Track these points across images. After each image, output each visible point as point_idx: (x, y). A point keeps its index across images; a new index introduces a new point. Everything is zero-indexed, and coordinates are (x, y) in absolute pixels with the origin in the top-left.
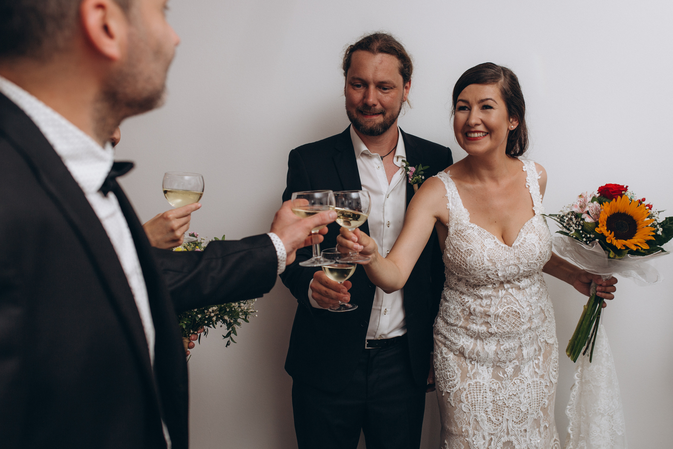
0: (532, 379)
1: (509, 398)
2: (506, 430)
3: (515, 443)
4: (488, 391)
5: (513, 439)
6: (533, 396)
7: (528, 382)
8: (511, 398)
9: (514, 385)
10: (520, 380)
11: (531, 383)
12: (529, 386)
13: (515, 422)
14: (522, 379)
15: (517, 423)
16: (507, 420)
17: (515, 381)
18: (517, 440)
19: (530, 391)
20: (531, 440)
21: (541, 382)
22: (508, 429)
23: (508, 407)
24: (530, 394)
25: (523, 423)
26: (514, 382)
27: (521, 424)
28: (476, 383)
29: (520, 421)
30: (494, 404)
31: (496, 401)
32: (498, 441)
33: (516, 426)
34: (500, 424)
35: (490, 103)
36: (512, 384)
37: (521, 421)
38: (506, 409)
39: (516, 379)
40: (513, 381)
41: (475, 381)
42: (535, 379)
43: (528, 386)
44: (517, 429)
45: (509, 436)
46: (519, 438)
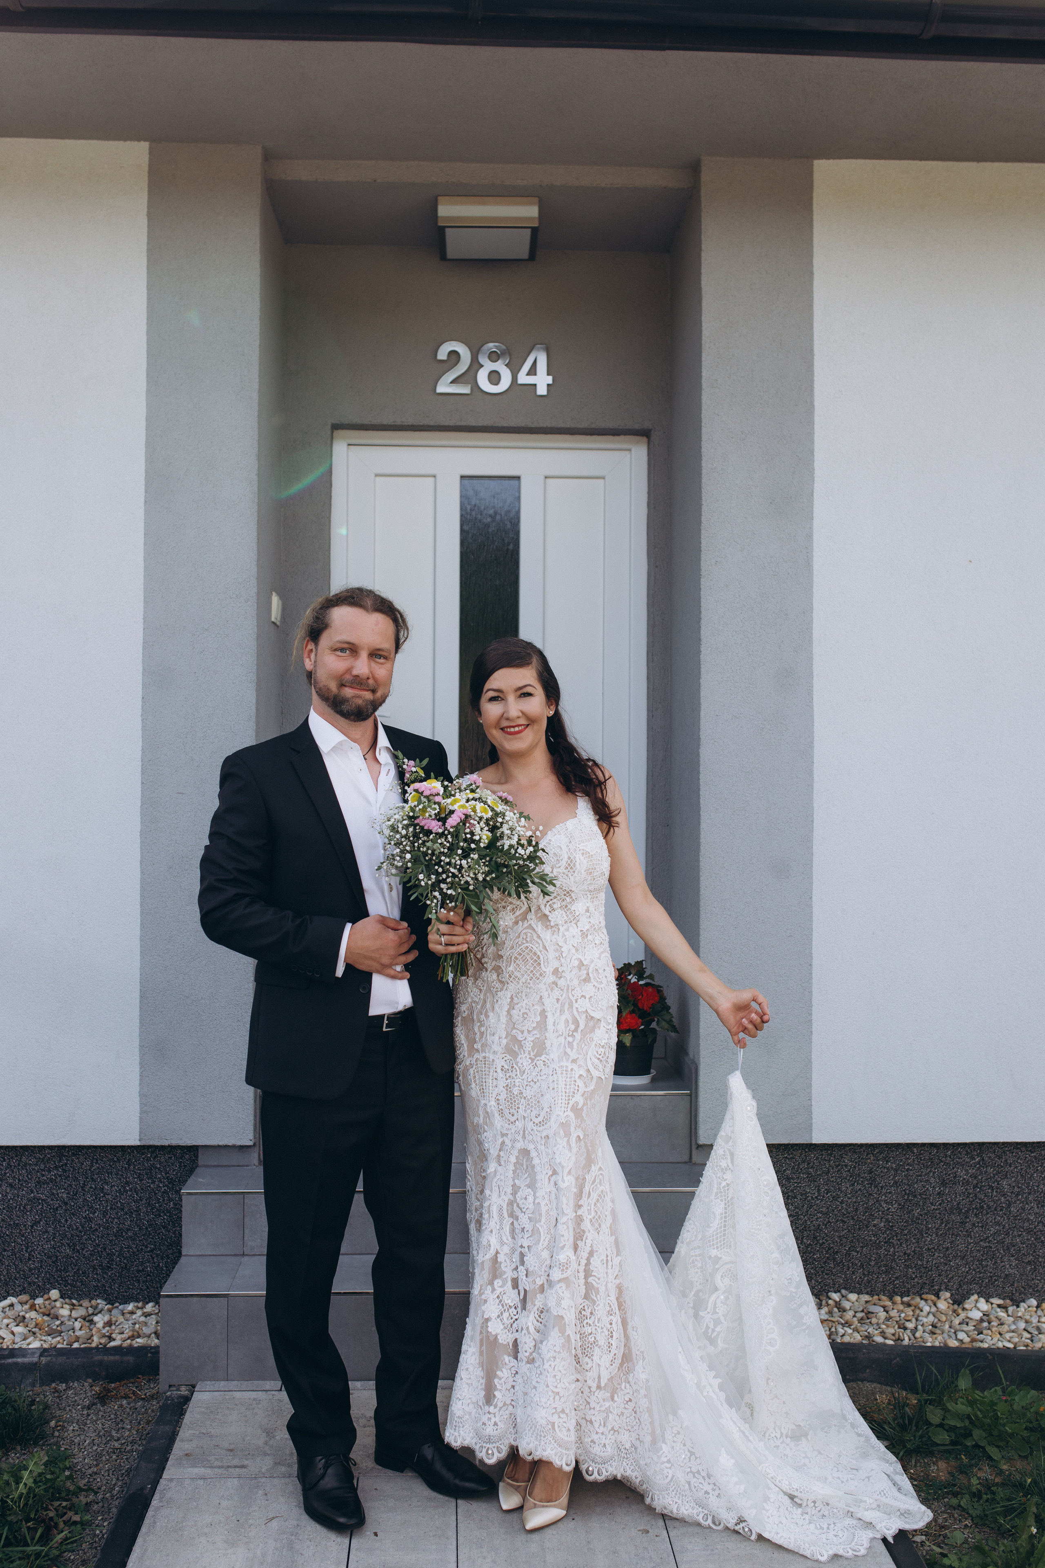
0: (561, 1063)
1: (527, 1085)
2: (521, 1132)
3: (533, 1154)
4: (499, 1070)
5: (531, 1147)
6: (560, 1087)
7: (554, 1066)
8: (530, 1086)
9: (535, 1067)
10: (544, 1061)
11: (558, 1069)
12: (555, 1072)
13: (534, 1123)
14: (547, 1061)
15: (537, 1124)
16: (524, 1117)
17: (538, 1063)
18: (536, 1149)
19: (555, 1079)
21: (572, 1069)
22: (524, 1131)
23: (525, 1098)
24: (555, 1083)
25: (546, 1126)
27: (541, 1129)
28: (485, 1057)
29: (540, 1122)
30: (507, 1090)
31: (510, 1088)
32: (513, 1146)
33: (535, 1128)
34: (515, 1122)
35: (529, 690)
36: (533, 1065)
37: (543, 1123)
38: (523, 1100)
39: (539, 1060)
40: (535, 1062)
41: (484, 1054)
42: (564, 1063)
43: (553, 1072)
44: (536, 1133)
45: (526, 1141)
46: (539, 1147)
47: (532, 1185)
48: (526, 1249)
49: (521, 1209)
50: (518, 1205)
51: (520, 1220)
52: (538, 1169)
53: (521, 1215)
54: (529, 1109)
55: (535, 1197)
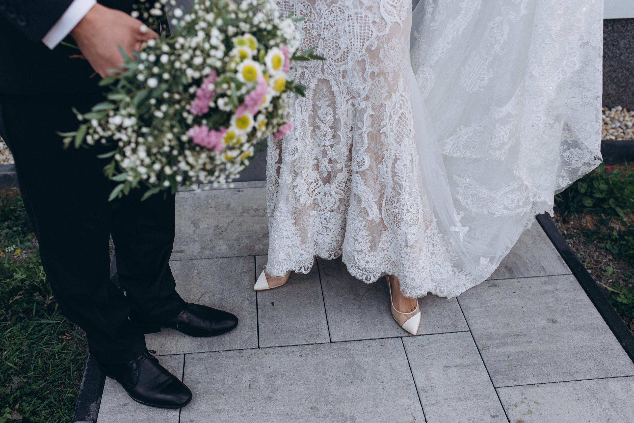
0: (356, 10)
1: (324, 28)
2: (320, 67)
3: (332, 82)
4: (298, 13)
5: (330, 77)
6: (355, 31)
7: (349, 13)
8: (327, 29)
9: (331, 13)
10: (339, 8)
11: (353, 15)
12: (350, 18)
13: (332, 59)
14: (342, 8)
15: (335, 61)
16: (323, 55)
17: (334, 9)
18: (335, 79)
19: (351, 24)
20: (352, 84)
21: (366, 16)
22: (323, 66)
23: (323, 39)
24: (351, 27)
25: (343, 62)
26: (332, 10)
27: (340, 63)
29: (338, 59)
31: (309, 30)
32: (313, 77)
33: (333, 63)
36: (329, 11)
37: (340, 60)
38: (321, 40)
39: (334, 7)
42: (359, 10)
43: (348, 17)
44: (335, 67)
45: (325, 74)
46: (337, 78)
47: (333, 104)
48: (329, 147)
49: (322, 121)
50: (320, 119)
51: (321, 129)
52: (337, 94)
53: (322, 126)
54: (326, 48)
55: (335, 114)
